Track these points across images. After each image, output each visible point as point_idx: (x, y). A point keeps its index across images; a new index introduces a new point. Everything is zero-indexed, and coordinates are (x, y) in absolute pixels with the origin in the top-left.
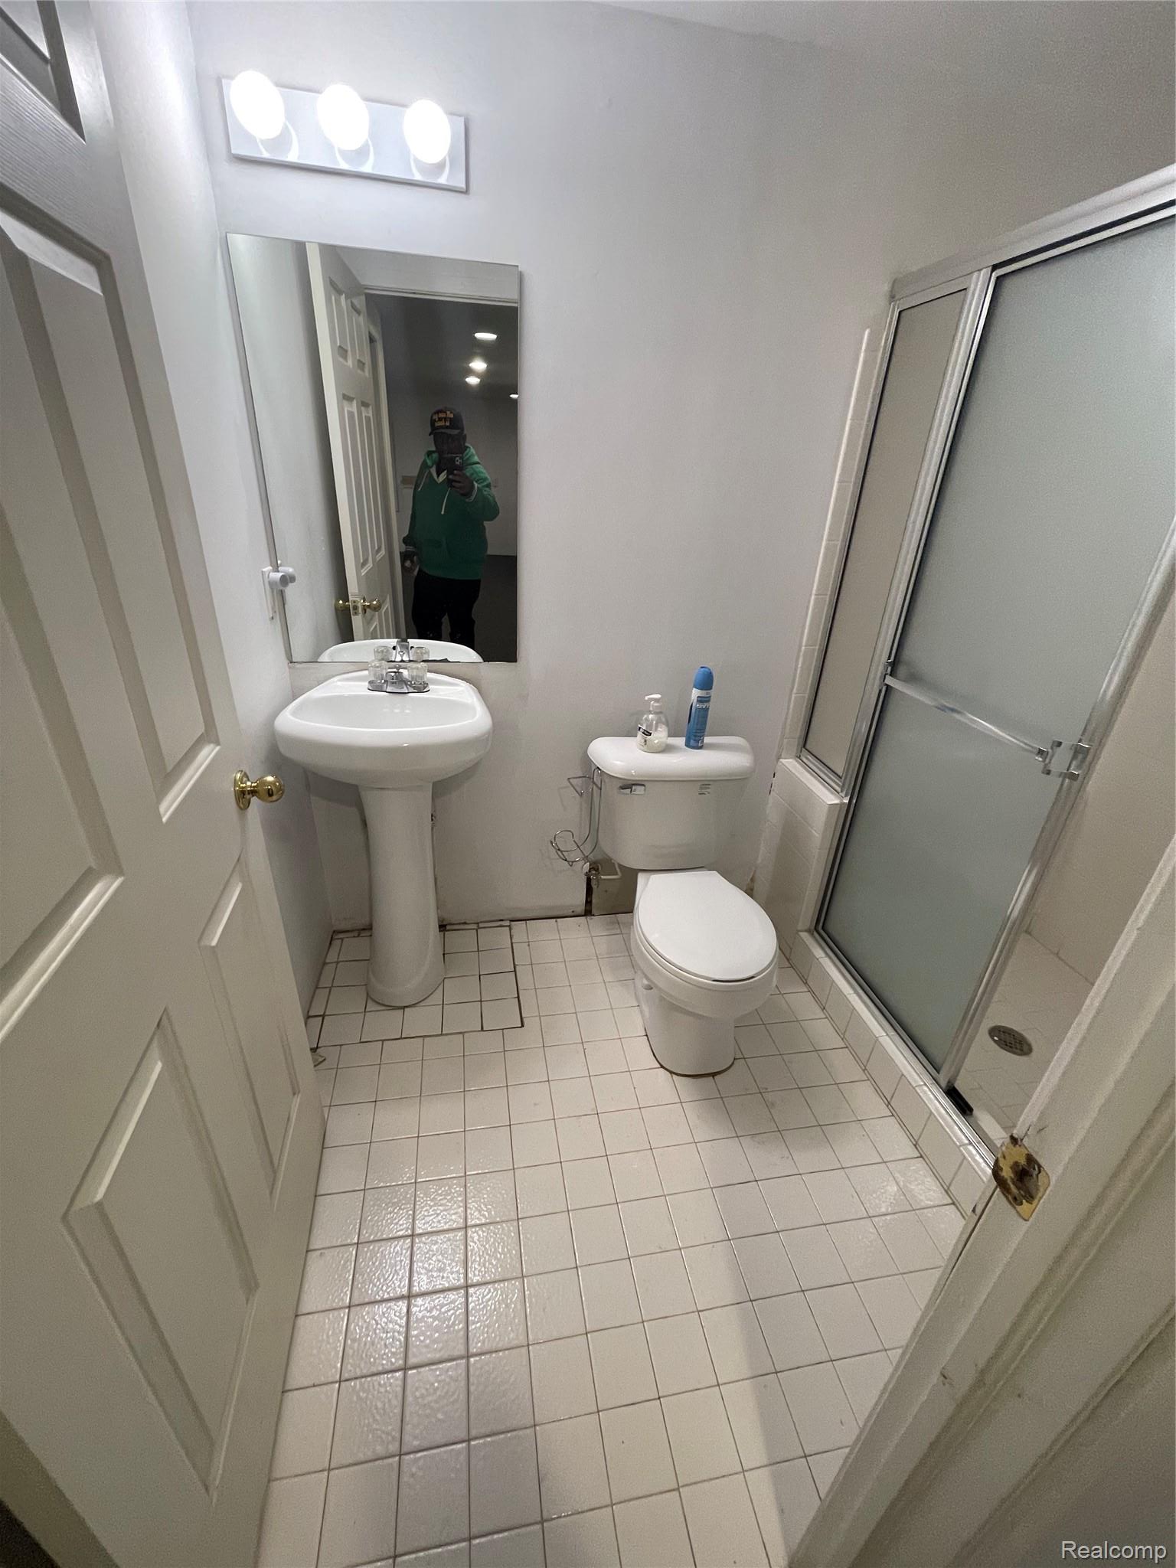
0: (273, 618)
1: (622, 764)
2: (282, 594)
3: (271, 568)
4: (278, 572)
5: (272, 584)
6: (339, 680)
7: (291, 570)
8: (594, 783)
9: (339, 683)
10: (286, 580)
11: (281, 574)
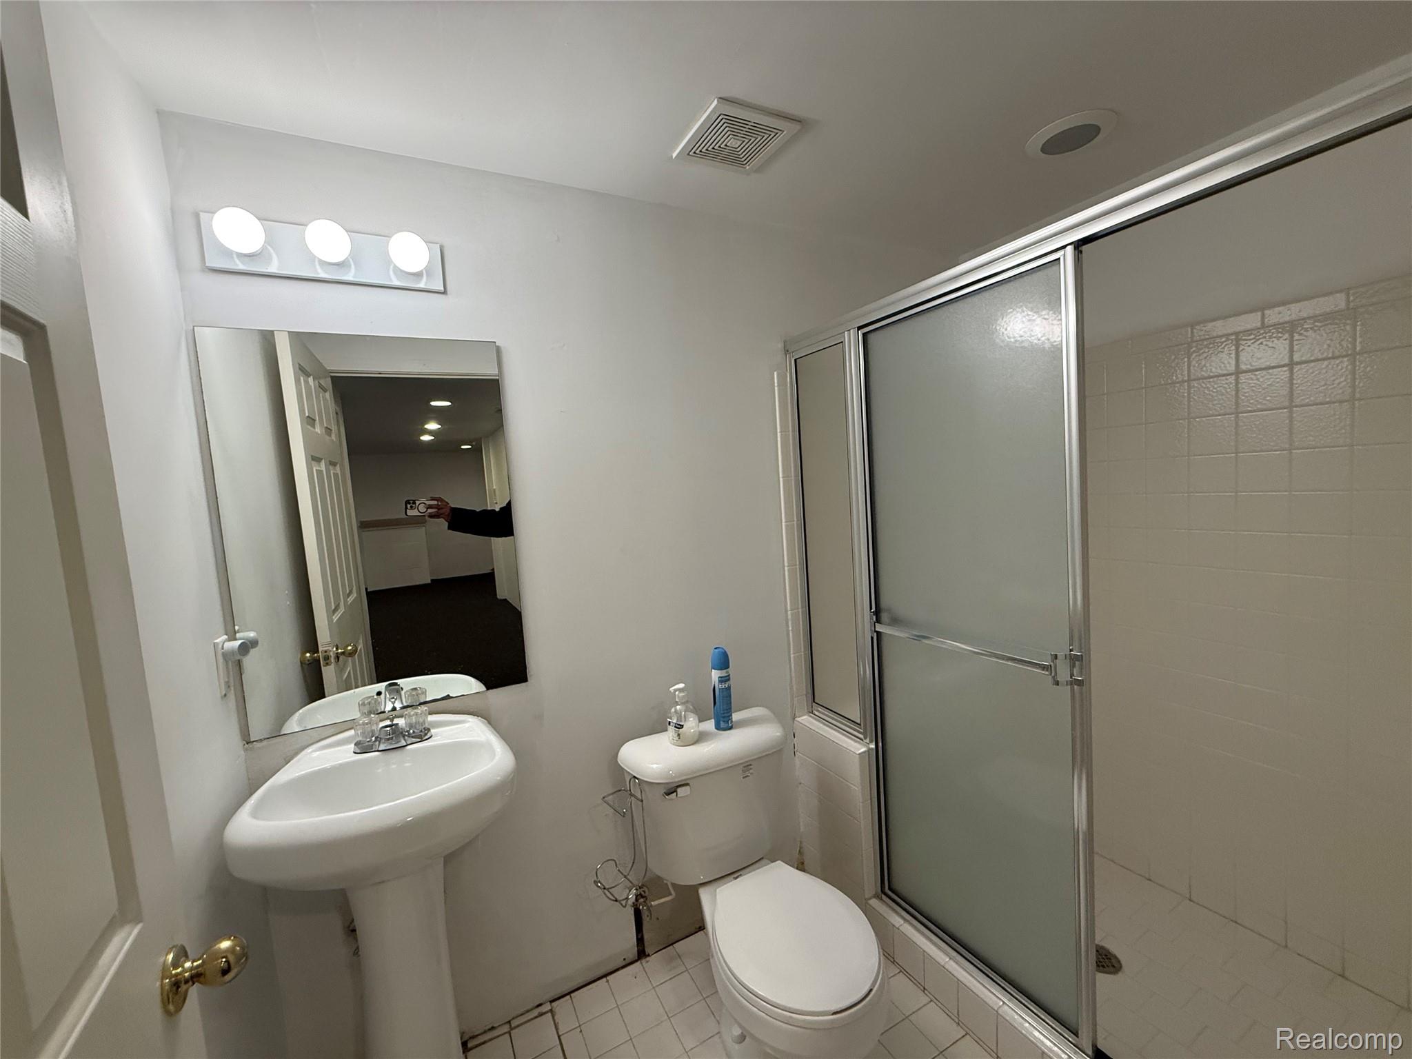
0: (225, 695)
1: (660, 766)
2: (239, 664)
3: (226, 637)
4: (235, 639)
5: (226, 656)
6: (315, 751)
7: (252, 634)
8: (631, 795)
9: (315, 754)
10: (245, 648)
11: (239, 642)
